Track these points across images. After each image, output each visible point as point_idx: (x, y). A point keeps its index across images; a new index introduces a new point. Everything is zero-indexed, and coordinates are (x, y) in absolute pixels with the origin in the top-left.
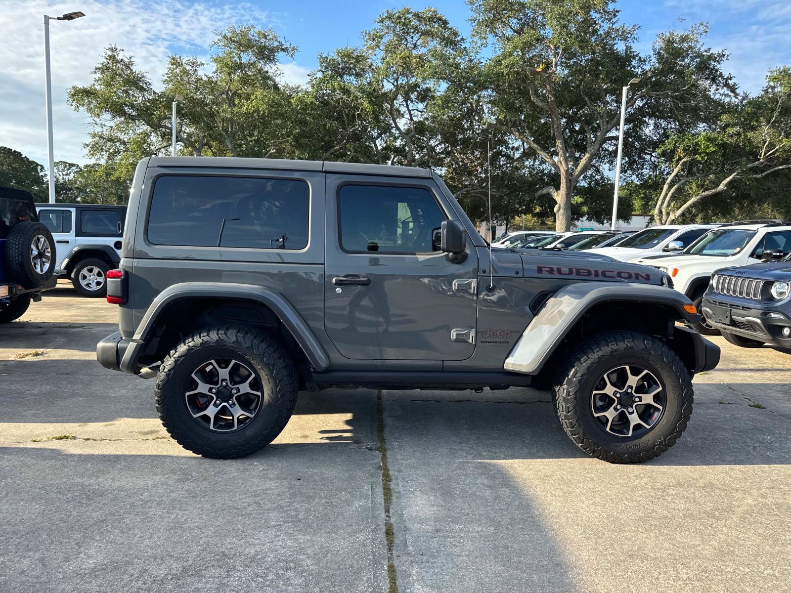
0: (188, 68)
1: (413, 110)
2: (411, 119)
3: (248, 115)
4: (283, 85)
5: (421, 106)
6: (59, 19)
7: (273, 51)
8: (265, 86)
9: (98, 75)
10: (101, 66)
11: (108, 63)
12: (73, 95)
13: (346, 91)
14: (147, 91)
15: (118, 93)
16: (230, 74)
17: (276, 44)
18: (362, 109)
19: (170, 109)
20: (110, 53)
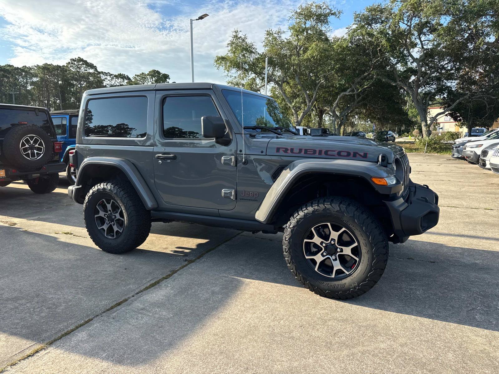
0: (276, 35)
1: (424, 41)
2: (423, 47)
3: (308, 60)
4: (333, 37)
5: (431, 37)
6: (197, 20)
7: (326, 16)
8: (320, 39)
9: (230, 48)
10: (230, 42)
11: (233, 40)
12: (216, 61)
13: (371, 35)
14: (255, 53)
15: (240, 58)
16: (297, 36)
17: (328, 11)
18: (382, 46)
19: (265, 61)
20: (235, 34)
